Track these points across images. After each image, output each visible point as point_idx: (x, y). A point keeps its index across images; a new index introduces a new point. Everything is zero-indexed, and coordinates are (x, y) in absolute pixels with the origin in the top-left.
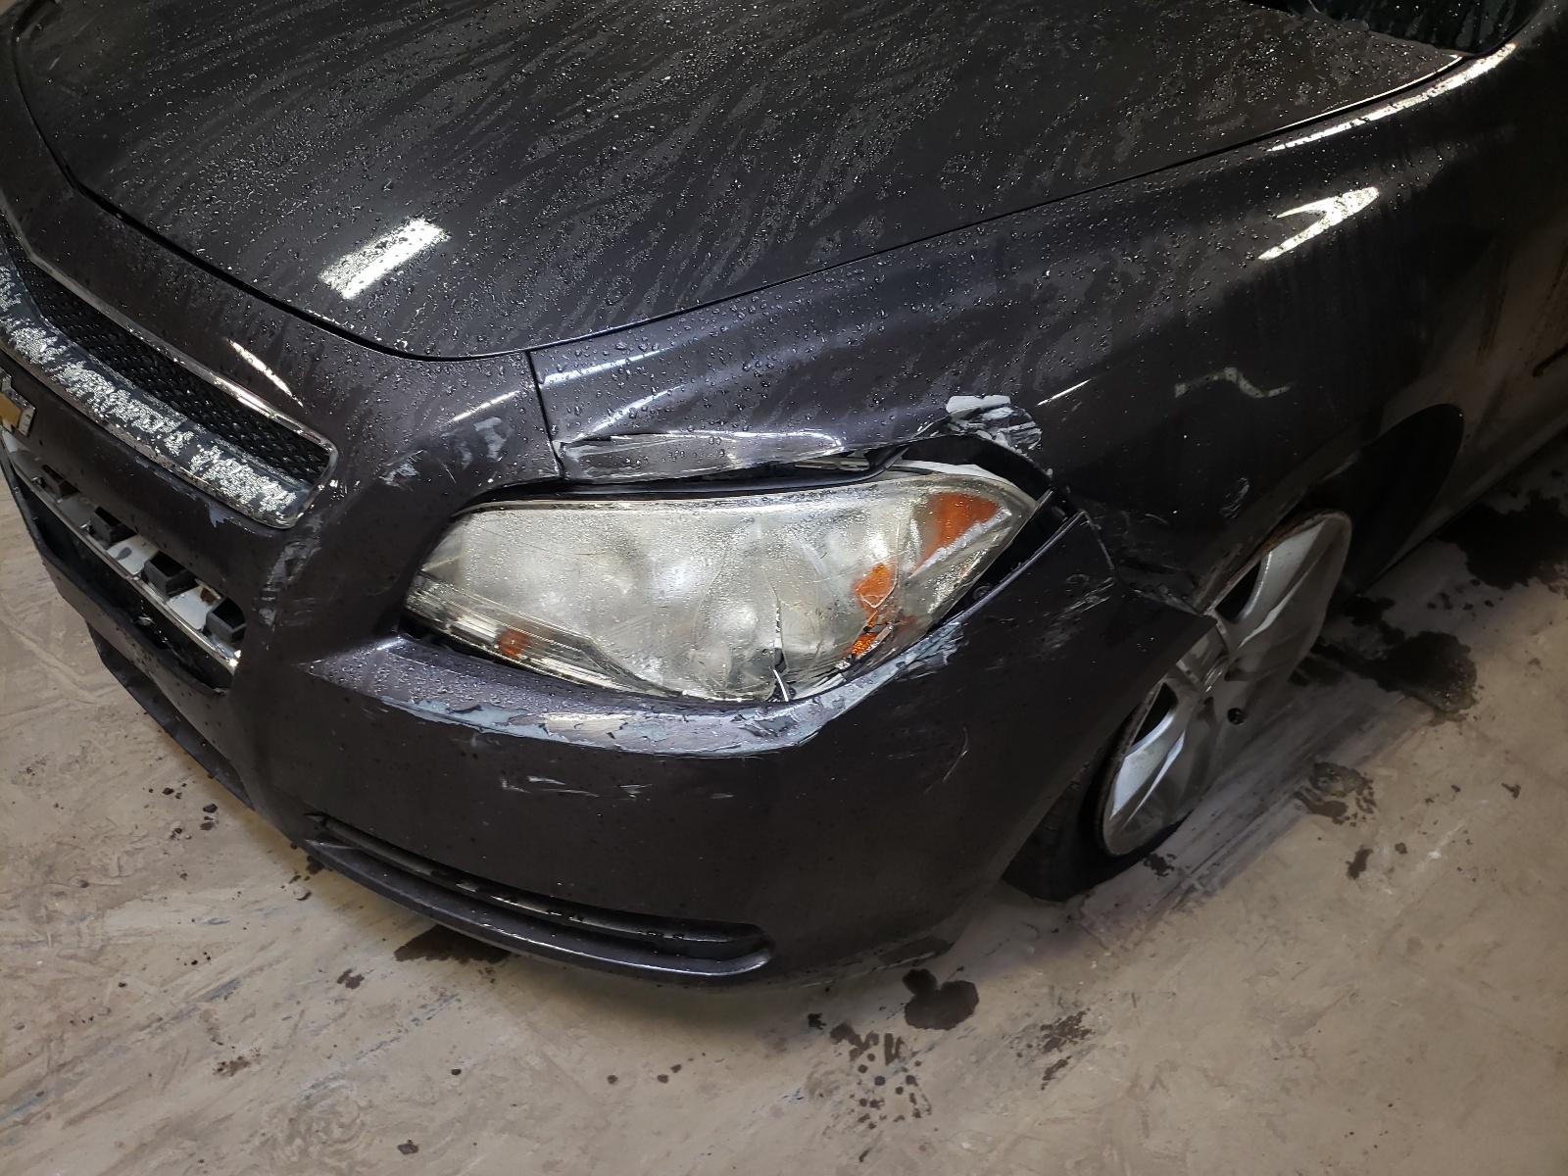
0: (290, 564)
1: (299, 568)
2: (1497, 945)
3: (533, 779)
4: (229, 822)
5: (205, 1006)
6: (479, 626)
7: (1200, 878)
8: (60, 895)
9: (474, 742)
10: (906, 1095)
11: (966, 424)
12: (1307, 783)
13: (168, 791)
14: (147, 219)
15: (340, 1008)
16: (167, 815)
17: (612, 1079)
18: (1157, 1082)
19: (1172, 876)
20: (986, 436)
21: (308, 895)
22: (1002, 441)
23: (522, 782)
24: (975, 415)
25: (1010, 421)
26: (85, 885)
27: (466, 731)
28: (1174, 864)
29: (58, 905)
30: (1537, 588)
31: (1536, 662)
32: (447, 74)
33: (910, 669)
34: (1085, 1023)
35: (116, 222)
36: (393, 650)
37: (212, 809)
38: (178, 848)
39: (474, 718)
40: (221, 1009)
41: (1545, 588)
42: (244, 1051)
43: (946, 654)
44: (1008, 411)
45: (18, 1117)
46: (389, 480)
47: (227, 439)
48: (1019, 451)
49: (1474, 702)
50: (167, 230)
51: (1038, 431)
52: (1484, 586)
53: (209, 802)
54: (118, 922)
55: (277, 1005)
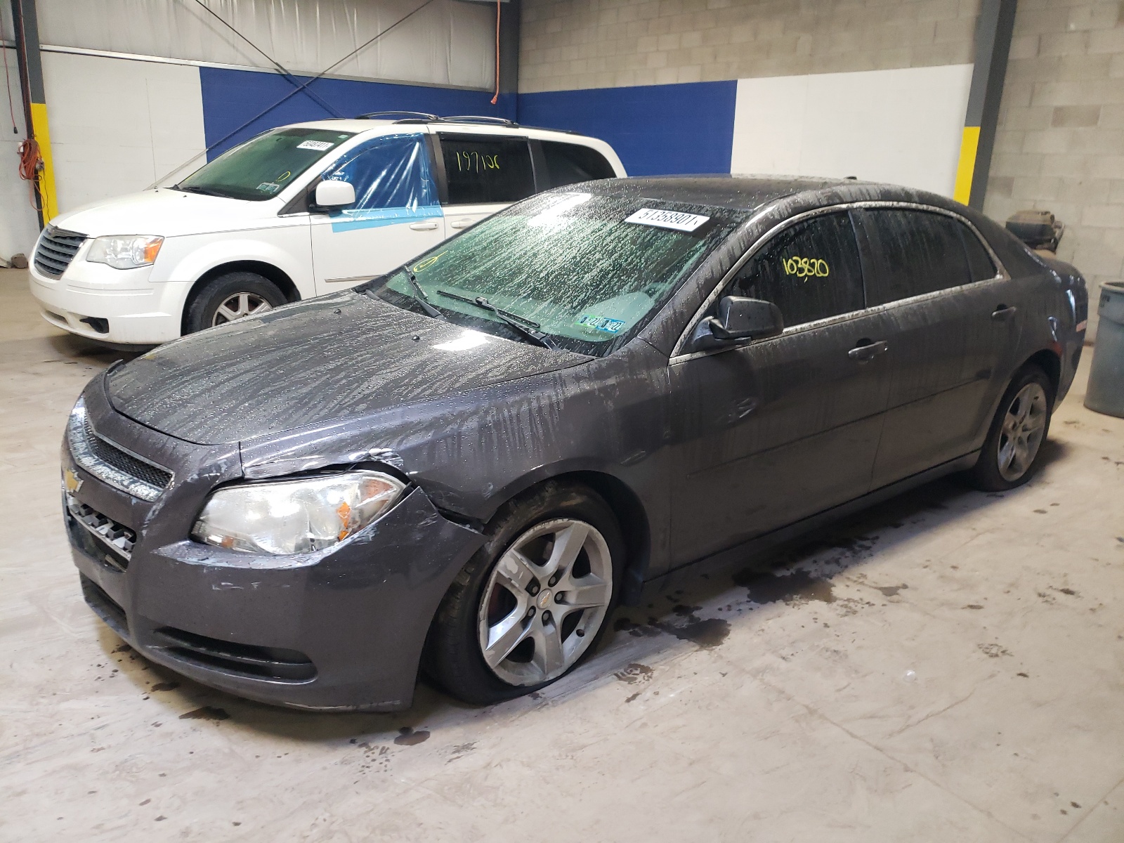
0: (154, 512)
1: (157, 513)
2: (684, 726)
3: (223, 584)
4: (121, 676)
5: (93, 732)
6: (217, 539)
7: (553, 701)
8: (43, 697)
9: (205, 571)
10: (383, 765)
11: (377, 457)
12: (622, 670)
13: (99, 665)
14: (134, 417)
15: (150, 733)
16: (96, 672)
17: (257, 757)
18: (500, 765)
19: (539, 700)
20: (384, 461)
21: (147, 698)
22: (390, 463)
23: (220, 585)
24: (379, 454)
25: (393, 457)
26: (54, 694)
27: (203, 567)
28: (543, 696)
29: (42, 700)
30: (780, 603)
31: (763, 630)
32: (245, 373)
33: (356, 540)
34: (474, 746)
35: (124, 418)
36: (184, 545)
37: (116, 671)
38: (98, 683)
39: (206, 562)
40: (99, 732)
41: (784, 604)
42: (104, 745)
43: (371, 536)
44: (392, 454)
45: (7, 762)
46: (189, 480)
47: (143, 479)
48: (395, 466)
49: (722, 643)
50: (139, 419)
51: (402, 460)
52: (752, 603)
53: (115, 668)
54: (64, 706)
55: (123, 732)
